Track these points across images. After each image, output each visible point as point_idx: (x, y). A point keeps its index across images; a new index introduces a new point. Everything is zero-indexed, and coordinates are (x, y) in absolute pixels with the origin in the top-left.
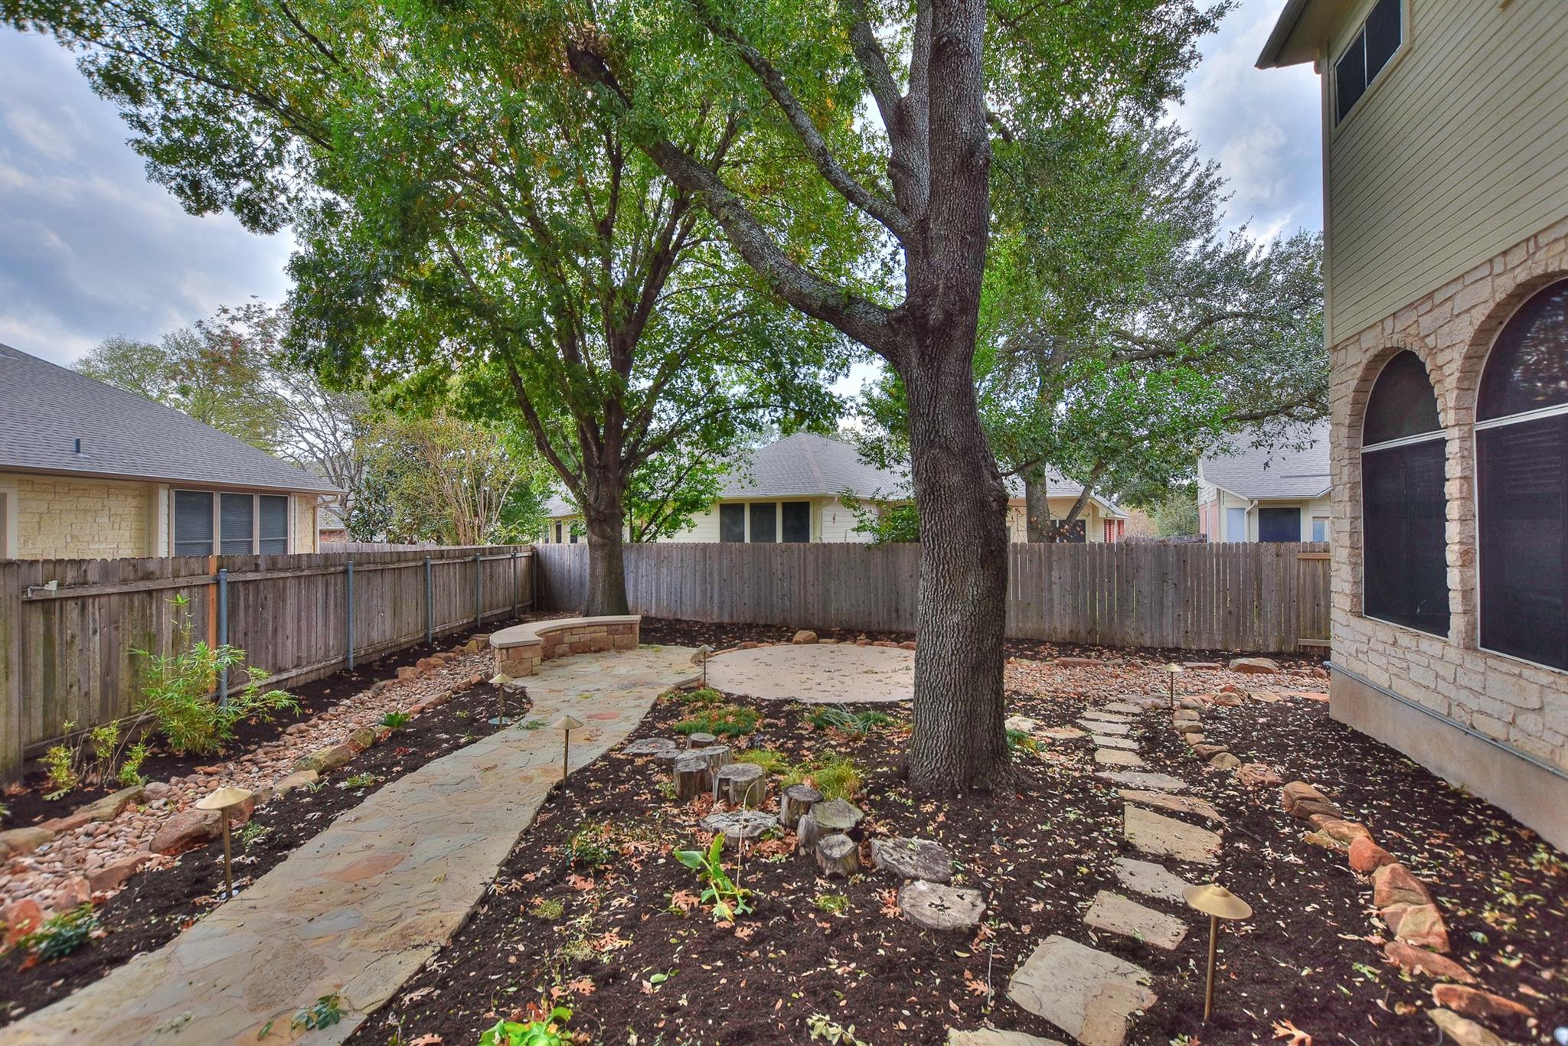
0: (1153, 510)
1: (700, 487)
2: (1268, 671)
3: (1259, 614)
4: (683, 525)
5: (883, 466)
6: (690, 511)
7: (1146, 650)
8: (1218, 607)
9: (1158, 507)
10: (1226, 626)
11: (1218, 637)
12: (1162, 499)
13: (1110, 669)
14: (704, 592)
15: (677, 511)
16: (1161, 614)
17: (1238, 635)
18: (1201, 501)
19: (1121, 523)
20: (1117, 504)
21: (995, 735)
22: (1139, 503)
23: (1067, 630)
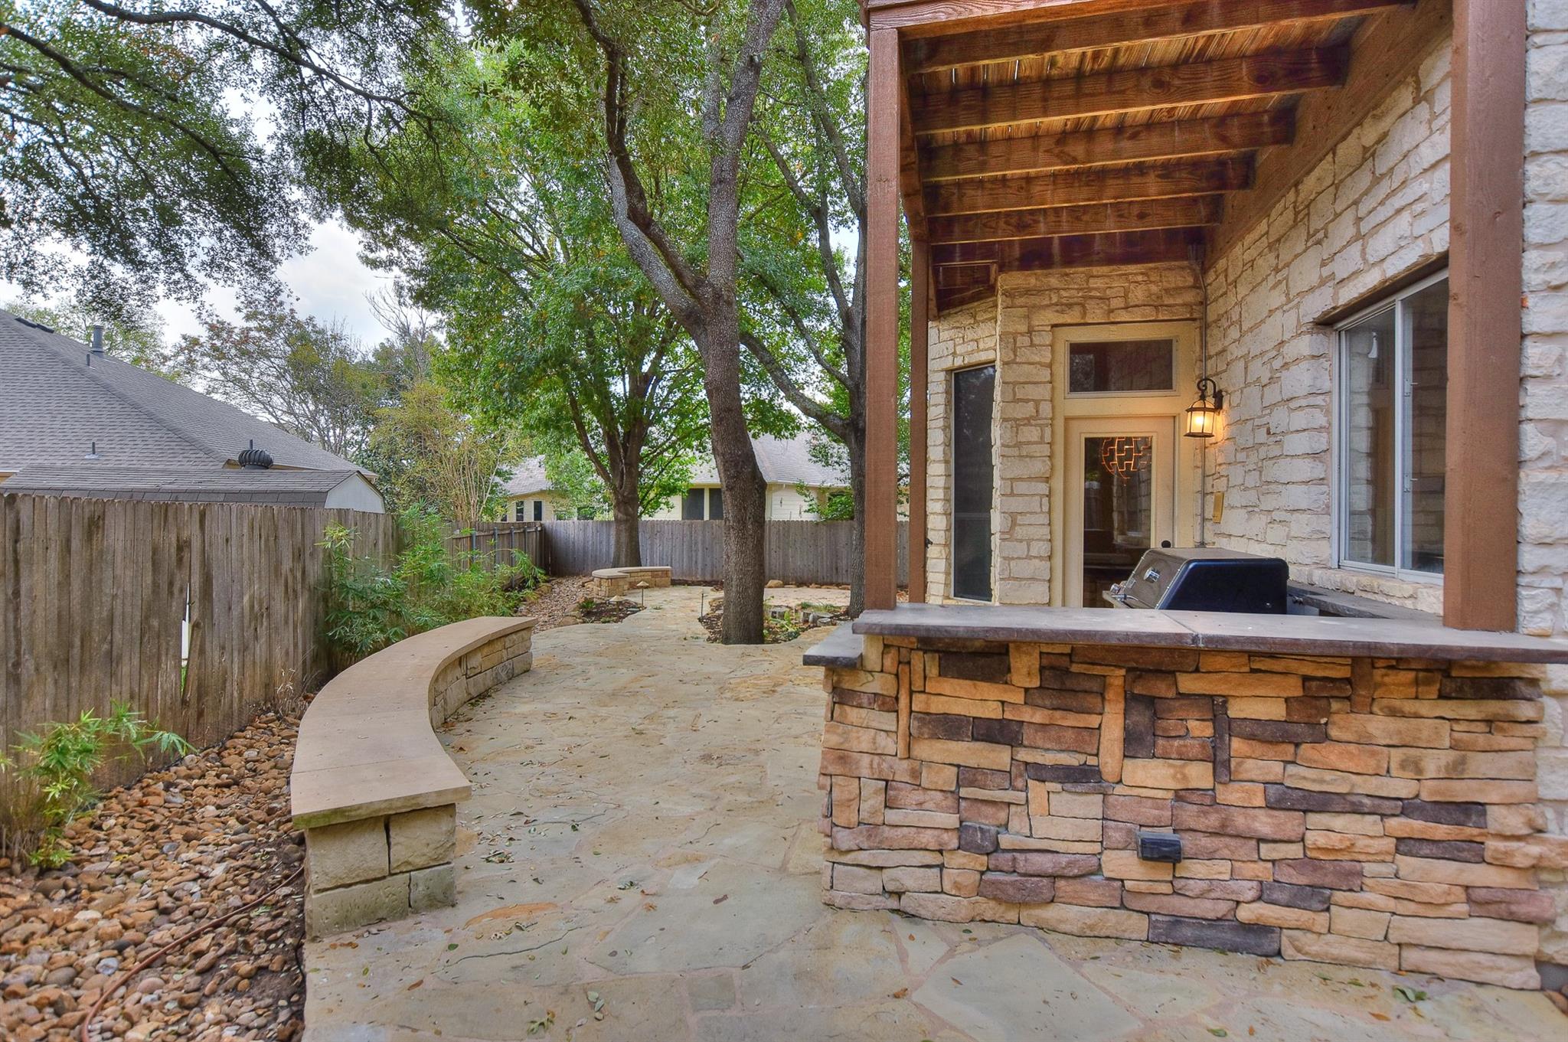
1: (677, 476)
4: (662, 506)
5: (827, 464)
6: (669, 495)
14: (690, 558)
15: (659, 495)
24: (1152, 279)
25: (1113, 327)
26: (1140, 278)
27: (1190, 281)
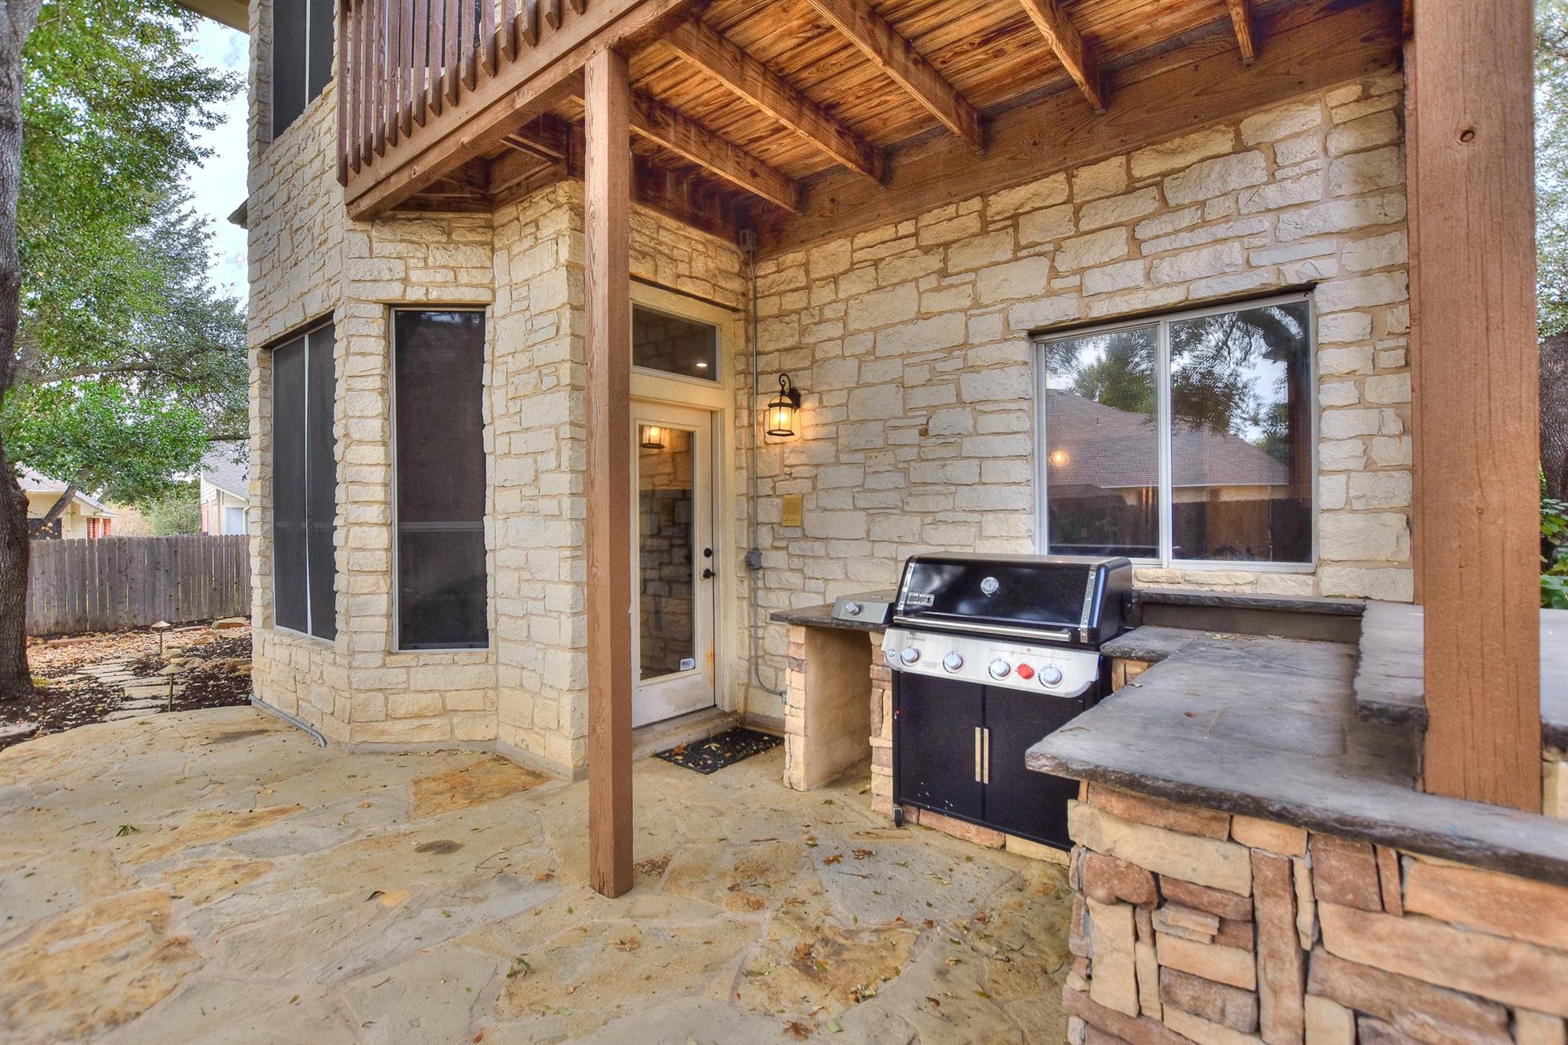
0: (148, 507)
2: (241, 625)
3: (238, 590)
7: (140, 628)
8: (205, 586)
9: (154, 505)
10: (211, 600)
11: (205, 609)
12: (160, 499)
13: (104, 643)
16: (153, 597)
17: (221, 605)
18: (203, 500)
19: (106, 522)
20: (101, 501)
21: (20, 660)
22: (131, 500)
23: (52, 621)
24: (710, 253)
25: (674, 297)
26: (700, 247)
27: (736, 268)
